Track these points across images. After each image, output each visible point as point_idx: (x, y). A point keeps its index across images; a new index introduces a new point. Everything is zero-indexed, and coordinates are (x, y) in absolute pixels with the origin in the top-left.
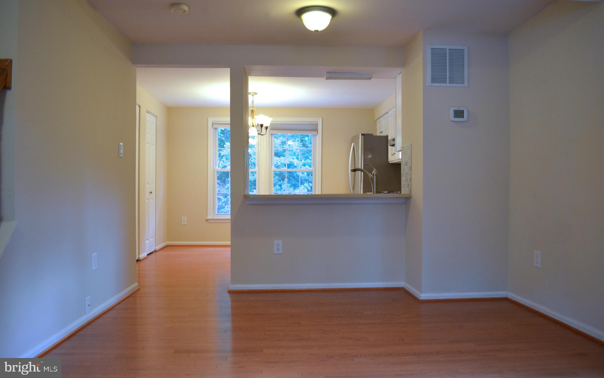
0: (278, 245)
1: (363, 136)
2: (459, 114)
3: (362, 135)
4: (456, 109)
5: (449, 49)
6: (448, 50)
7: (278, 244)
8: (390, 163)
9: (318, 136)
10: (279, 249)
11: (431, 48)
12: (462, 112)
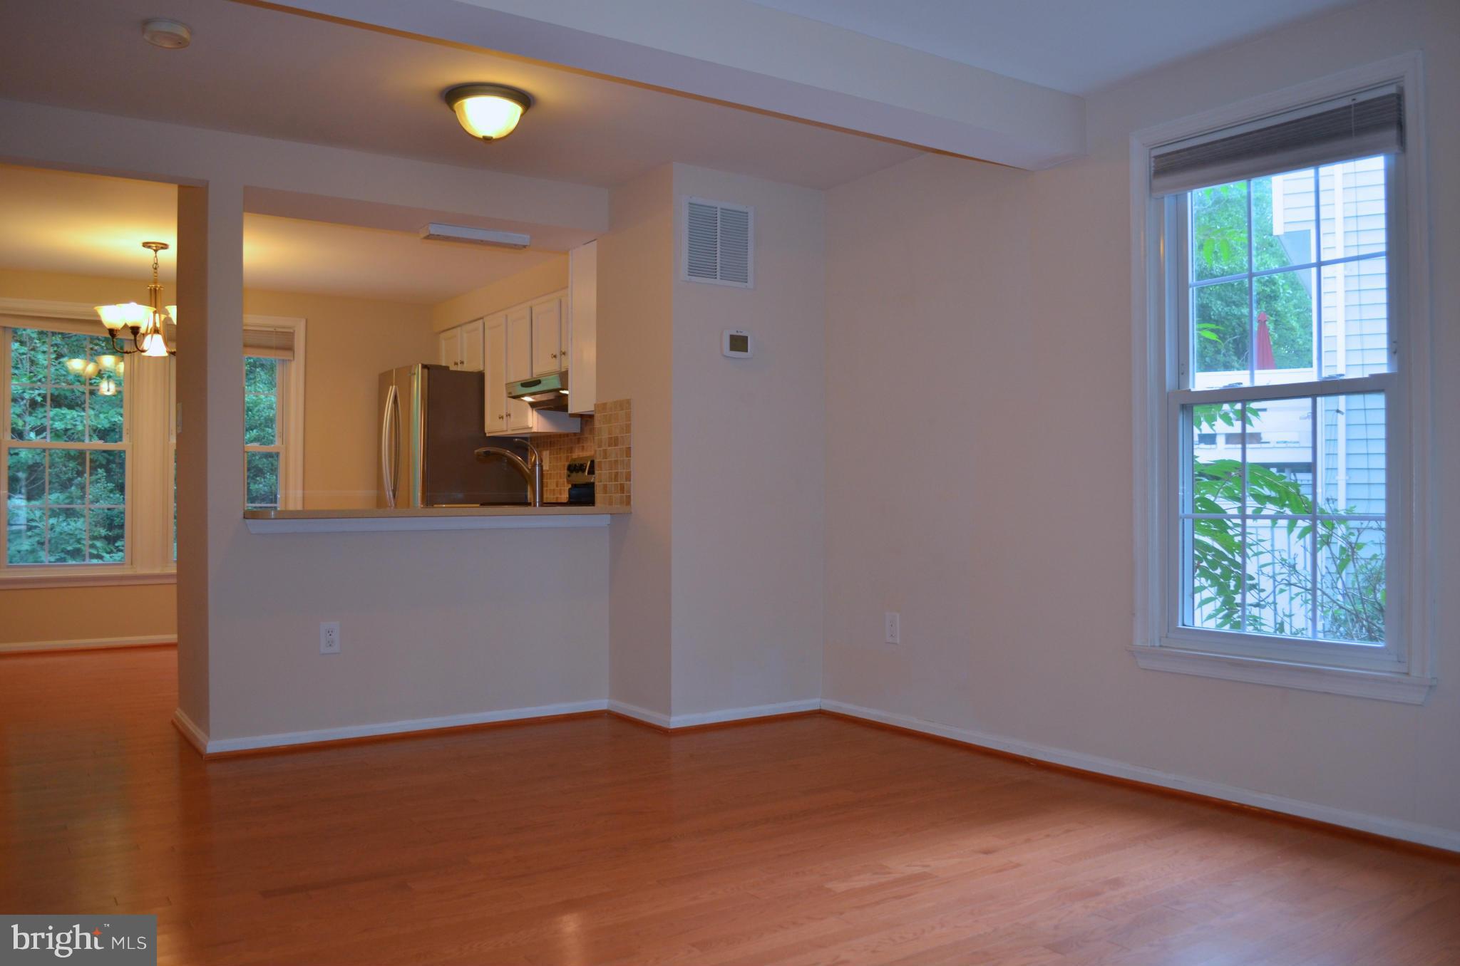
0: (330, 633)
1: (426, 371)
2: (739, 343)
3: (424, 367)
4: (734, 333)
5: (722, 209)
6: (719, 209)
7: (330, 631)
8: (487, 435)
9: (294, 364)
10: (332, 642)
11: (690, 204)
12: (745, 339)
